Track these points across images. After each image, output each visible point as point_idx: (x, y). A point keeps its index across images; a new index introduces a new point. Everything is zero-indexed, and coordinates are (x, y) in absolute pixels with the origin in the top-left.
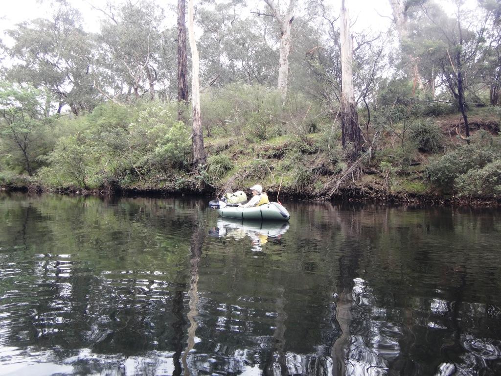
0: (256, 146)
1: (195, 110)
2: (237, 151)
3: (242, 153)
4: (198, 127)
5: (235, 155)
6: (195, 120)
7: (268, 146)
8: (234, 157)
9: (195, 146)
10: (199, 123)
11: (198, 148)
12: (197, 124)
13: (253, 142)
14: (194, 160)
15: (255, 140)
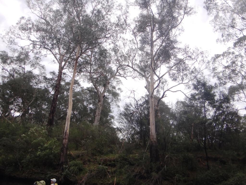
0: (98, 158)
1: (66, 133)
2: (86, 159)
3: (89, 161)
4: (66, 142)
5: (85, 162)
6: (65, 138)
7: (105, 158)
8: (84, 163)
9: (62, 154)
10: (67, 140)
11: (64, 155)
12: (66, 141)
13: (96, 155)
14: (60, 162)
15: (97, 154)
